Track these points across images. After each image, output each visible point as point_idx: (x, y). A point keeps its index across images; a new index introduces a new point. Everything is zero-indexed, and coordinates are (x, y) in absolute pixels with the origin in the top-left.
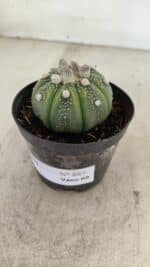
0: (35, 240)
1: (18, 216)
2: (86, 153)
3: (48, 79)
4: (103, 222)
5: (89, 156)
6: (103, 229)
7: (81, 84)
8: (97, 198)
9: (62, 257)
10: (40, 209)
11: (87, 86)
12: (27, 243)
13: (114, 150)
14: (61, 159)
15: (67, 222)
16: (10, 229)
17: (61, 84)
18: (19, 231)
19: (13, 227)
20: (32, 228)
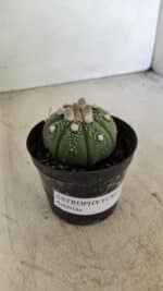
0: (113, 276)
1: (82, 267)
4: (150, 229)
6: (154, 233)
8: (132, 214)
9: (145, 275)
10: (94, 249)
12: (109, 284)
15: (125, 246)
16: (84, 282)
18: (94, 279)
19: (85, 279)
20: (102, 270)
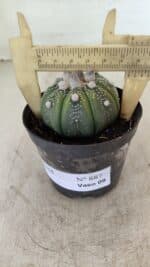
2: (101, 153)
3: (55, 87)
5: (105, 156)
7: (88, 88)
11: (94, 89)
13: (127, 149)
14: (76, 163)
17: (68, 90)
